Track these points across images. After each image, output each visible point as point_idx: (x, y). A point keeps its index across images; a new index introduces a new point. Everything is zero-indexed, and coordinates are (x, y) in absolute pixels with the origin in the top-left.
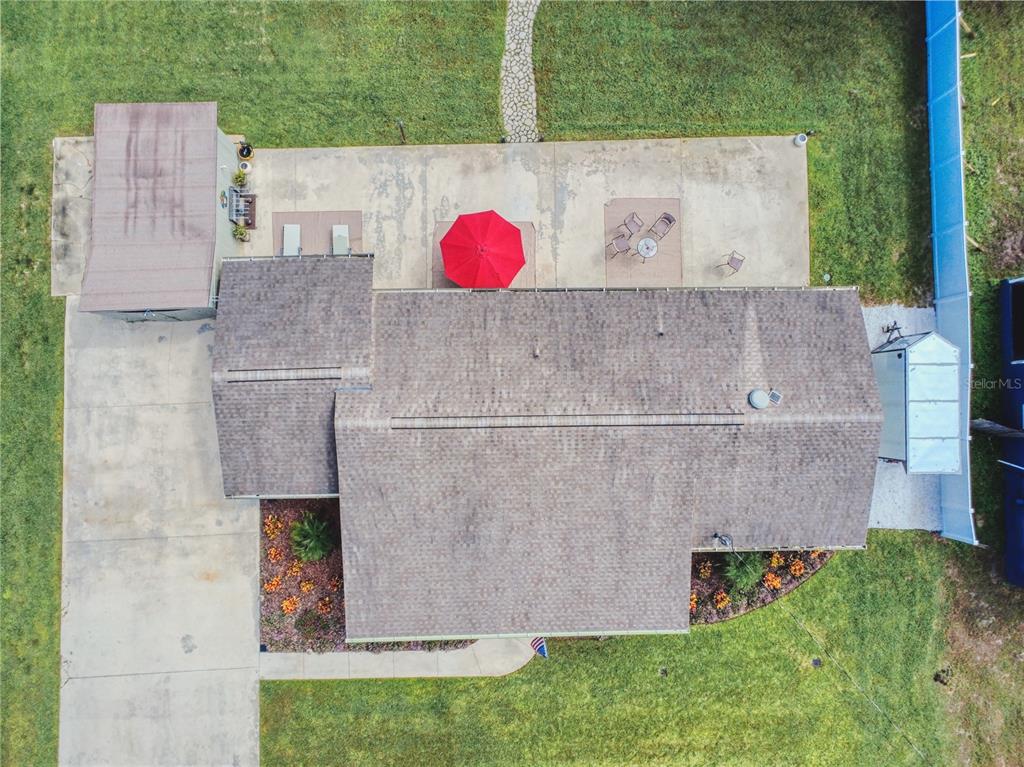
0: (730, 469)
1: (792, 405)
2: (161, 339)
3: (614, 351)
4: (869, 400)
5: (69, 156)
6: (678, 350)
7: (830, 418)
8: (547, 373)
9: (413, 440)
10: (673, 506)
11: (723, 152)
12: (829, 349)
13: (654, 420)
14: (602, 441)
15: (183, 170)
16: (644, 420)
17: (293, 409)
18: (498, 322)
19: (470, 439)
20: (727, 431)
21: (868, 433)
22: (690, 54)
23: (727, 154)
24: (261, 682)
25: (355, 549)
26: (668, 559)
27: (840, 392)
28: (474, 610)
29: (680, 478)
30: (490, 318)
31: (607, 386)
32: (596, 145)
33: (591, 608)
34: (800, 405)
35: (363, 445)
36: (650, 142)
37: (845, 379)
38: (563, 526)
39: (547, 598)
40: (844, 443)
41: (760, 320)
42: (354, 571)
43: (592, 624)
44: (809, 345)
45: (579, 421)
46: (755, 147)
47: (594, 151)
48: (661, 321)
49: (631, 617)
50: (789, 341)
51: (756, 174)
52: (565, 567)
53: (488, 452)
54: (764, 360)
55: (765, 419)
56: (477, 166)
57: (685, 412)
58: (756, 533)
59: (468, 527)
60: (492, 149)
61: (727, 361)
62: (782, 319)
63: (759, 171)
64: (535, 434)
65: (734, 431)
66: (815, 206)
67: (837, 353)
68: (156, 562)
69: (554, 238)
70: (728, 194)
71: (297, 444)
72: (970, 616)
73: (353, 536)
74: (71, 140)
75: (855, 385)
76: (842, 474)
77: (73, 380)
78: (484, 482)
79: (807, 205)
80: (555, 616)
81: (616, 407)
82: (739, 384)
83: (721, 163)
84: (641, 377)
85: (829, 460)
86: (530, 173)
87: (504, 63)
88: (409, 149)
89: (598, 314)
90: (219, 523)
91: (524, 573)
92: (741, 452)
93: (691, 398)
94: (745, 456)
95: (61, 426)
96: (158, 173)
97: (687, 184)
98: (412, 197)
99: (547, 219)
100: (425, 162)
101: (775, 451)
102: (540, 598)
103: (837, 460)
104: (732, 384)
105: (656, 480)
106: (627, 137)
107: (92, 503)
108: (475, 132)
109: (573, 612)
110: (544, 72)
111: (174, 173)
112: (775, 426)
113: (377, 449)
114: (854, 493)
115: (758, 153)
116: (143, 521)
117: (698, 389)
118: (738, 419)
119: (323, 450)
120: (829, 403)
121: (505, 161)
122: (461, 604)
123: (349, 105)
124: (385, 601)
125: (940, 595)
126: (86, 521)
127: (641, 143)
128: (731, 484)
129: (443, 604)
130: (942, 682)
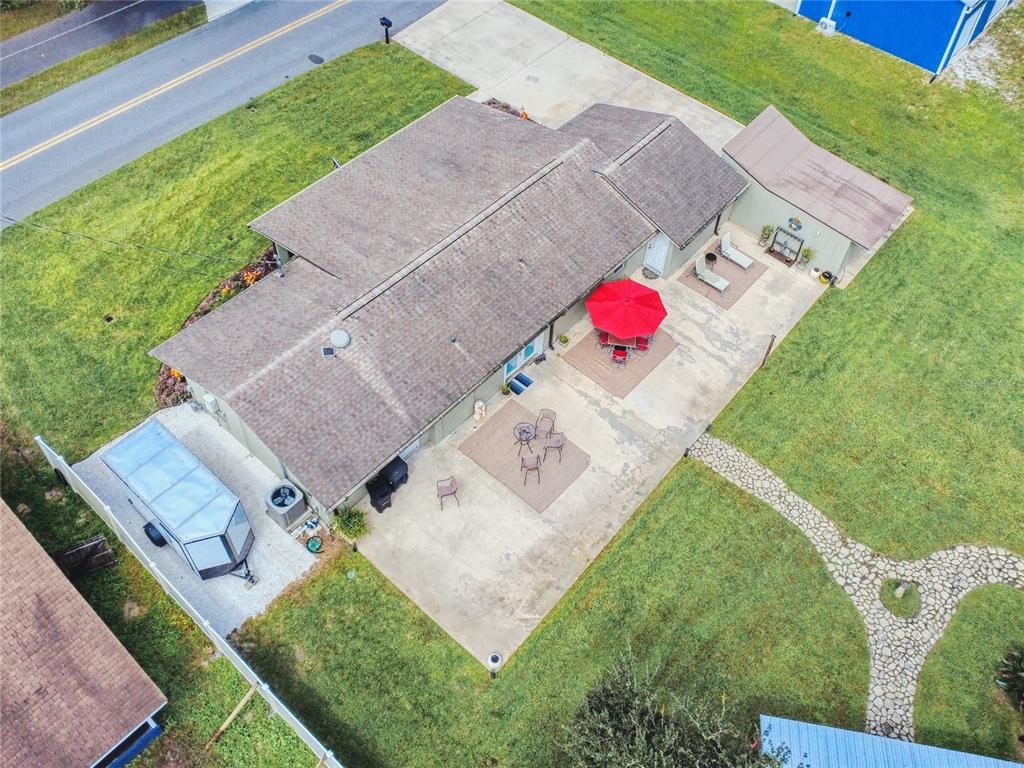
0: (316, 298)
1: (310, 355)
3: (475, 303)
4: (247, 406)
6: (431, 337)
8: (503, 254)
12: (313, 429)
15: (831, 205)
18: (567, 267)
23: (544, 586)
27: (277, 396)
30: (574, 266)
31: (457, 273)
32: (645, 491)
34: (303, 359)
37: (281, 410)
41: (389, 411)
44: (332, 419)
46: (528, 616)
47: (643, 484)
48: (463, 351)
50: (352, 411)
51: (501, 596)
54: (360, 378)
55: (324, 329)
56: (701, 399)
57: (387, 292)
59: (455, 164)
61: (389, 355)
62: (372, 426)
63: (502, 599)
66: (422, 620)
67: (303, 431)
69: (596, 403)
70: (508, 556)
75: (268, 411)
76: (221, 358)
78: (473, 183)
79: (430, 615)
81: (437, 262)
82: (364, 342)
83: (540, 574)
84: (439, 297)
85: (242, 354)
86: (664, 427)
87: (779, 480)
88: (752, 369)
89: (510, 323)
92: (319, 307)
93: (392, 306)
94: (313, 309)
99: (616, 410)
100: (735, 371)
101: (293, 326)
104: (370, 338)
105: (363, 258)
106: (634, 517)
108: (732, 417)
111: (832, 201)
112: (310, 332)
115: (520, 613)
117: (391, 317)
120: (281, 379)
127: (617, 525)
128: (306, 295)
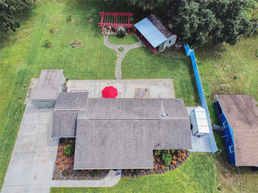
0: (159, 129)
1: (171, 116)
2: (44, 112)
3: (135, 108)
5: (34, 81)
6: (147, 108)
7: (179, 118)
8: (121, 111)
9: (93, 122)
10: (148, 138)
11: (157, 81)
12: (178, 108)
13: (142, 118)
14: (132, 123)
15: (55, 79)
16: (140, 118)
17: (69, 117)
18: (112, 103)
19: (105, 122)
20: (158, 121)
21: (187, 122)
22: (149, 66)
24: (51, 188)
25: (78, 146)
26: (148, 150)
27: (180, 114)
28: (104, 161)
29: (149, 131)
30: (110, 102)
31: (133, 113)
32: (133, 80)
33: (130, 162)
34: (172, 116)
35: (82, 123)
36: (143, 79)
37: (181, 112)
38: (124, 141)
39: (120, 159)
40: (183, 124)
41: (164, 103)
42: (77, 151)
43: (131, 166)
45: (127, 118)
46: (163, 80)
48: (144, 103)
49: (140, 164)
50: (170, 106)
51: (163, 85)
52: (124, 151)
53: (108, 125)
54: (165, 109)
55: (165, 118)
56: (110, 83)
57: (149, 117)
58: (167, 145)
59: (103, 142)
60: (113, 81)
61: (157, 109)
62: (168, 103)
64: (118, 121)
65: (159, 121)
66: (175, 90)
68: (32, 158)
69: (125, 94)
70: (158, 88)
71: (69, 125)
72: (223, 173)
73: (78, 143)
74: (35, 79)
76: (184, 131)
77: (24, 119)
78: (107, 132)
80: (122, 163)
81: (135, 116)
82: (160, 113)
84: (140, 112)
85: (180, 128)
86: (120, 84)
87: (116, 67)
88: (98, 80)
89: (132, 102)
90: (49, 149)
91: (115, 152)
92: (161, 126)
93: (150, 115)
94: (162, 127)
95: (19, 128)
96: (50, 80)
97: (150, 86)
98: (97, 88)
99: (123, 91)
100: (100, 82)
101: (168, 125)
102: (119, 159)
103: (182, 128)
104: (158, 113)
105: (144, 132)
106: (138, 79)
107: (21, 144)
108: (110, 78)
109: (126, 162)
110: (123, 69)
111: (53, 80)
112: (167, 120)
113: (85, 124)
114: (187, 135)
116: (32, 148)
117: (152, 114)
118: (159, 118)
119: (74, 126)
120: (178, 116)
121: (115, 82)
122: (101, 160)
123: (87, 73)
124: (83, 159)
125: (215, 168)
126: (19, 148)
127: (141, 80)
128: (160, 133)
129: (97, 160)
130: (220, 190)
